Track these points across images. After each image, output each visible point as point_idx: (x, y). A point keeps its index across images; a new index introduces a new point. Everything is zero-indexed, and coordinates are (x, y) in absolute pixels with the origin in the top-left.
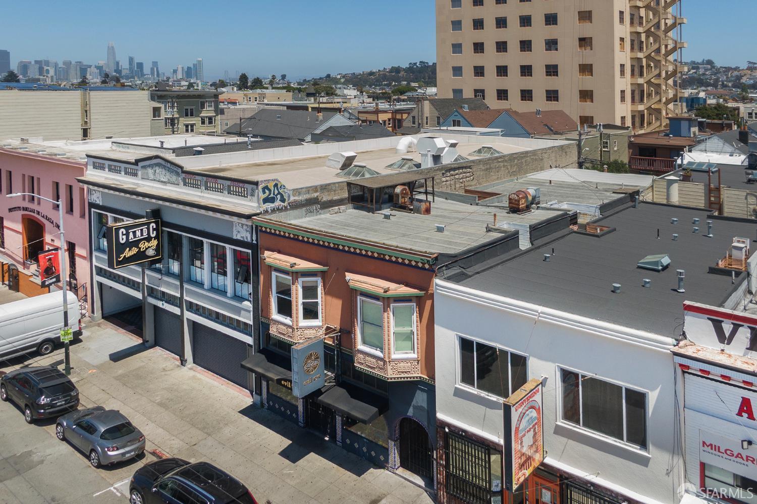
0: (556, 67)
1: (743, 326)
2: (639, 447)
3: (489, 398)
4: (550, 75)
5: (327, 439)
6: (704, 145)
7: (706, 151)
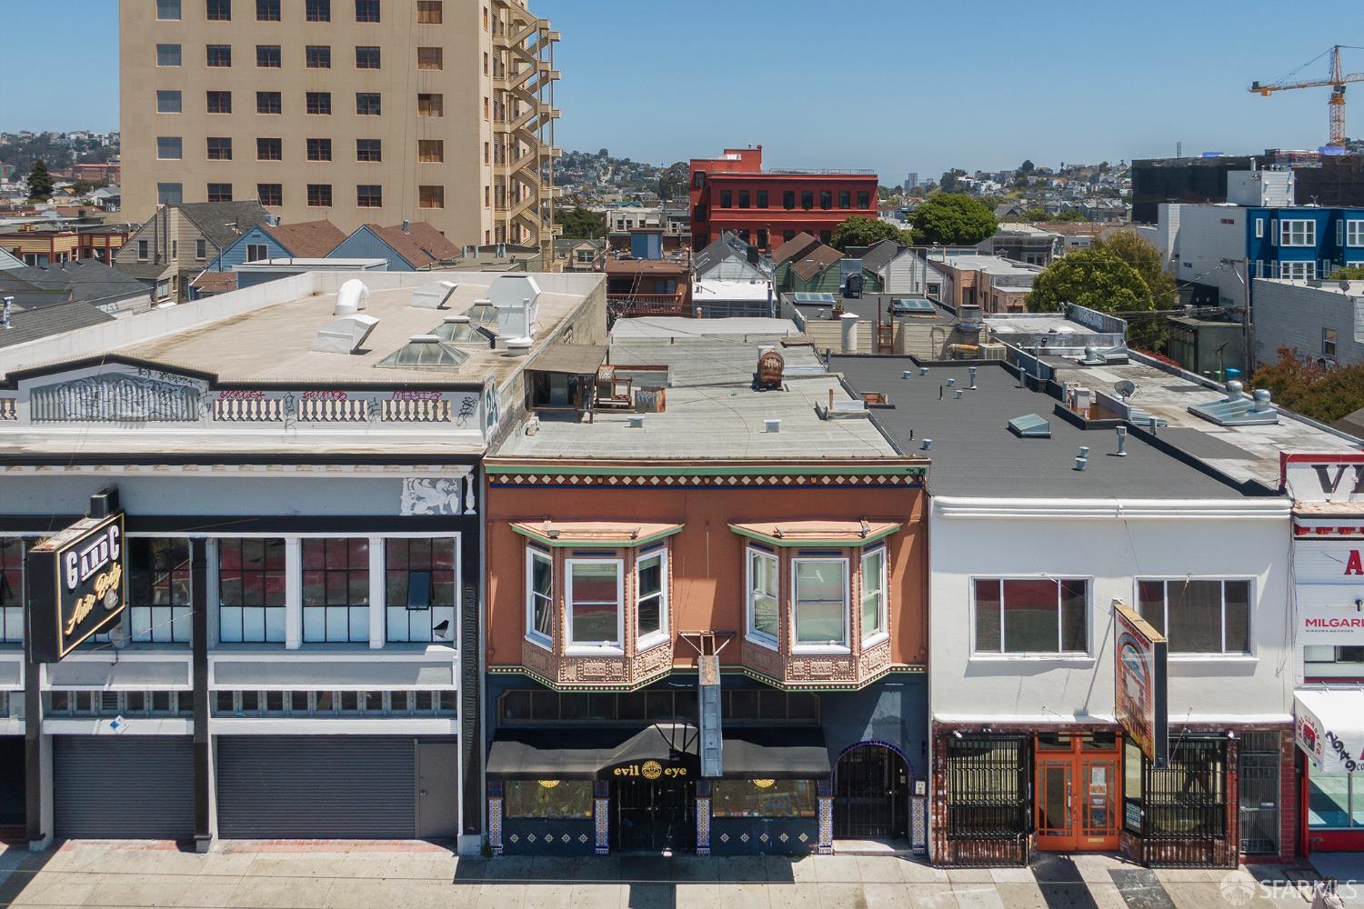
0: (377, 143)
1: (1348, 466)
2: (1241, 654)
3: (1029, 659)
4: (366, 159)
5: (667, 854)
6: (717, 270)
7: (719, 278)
